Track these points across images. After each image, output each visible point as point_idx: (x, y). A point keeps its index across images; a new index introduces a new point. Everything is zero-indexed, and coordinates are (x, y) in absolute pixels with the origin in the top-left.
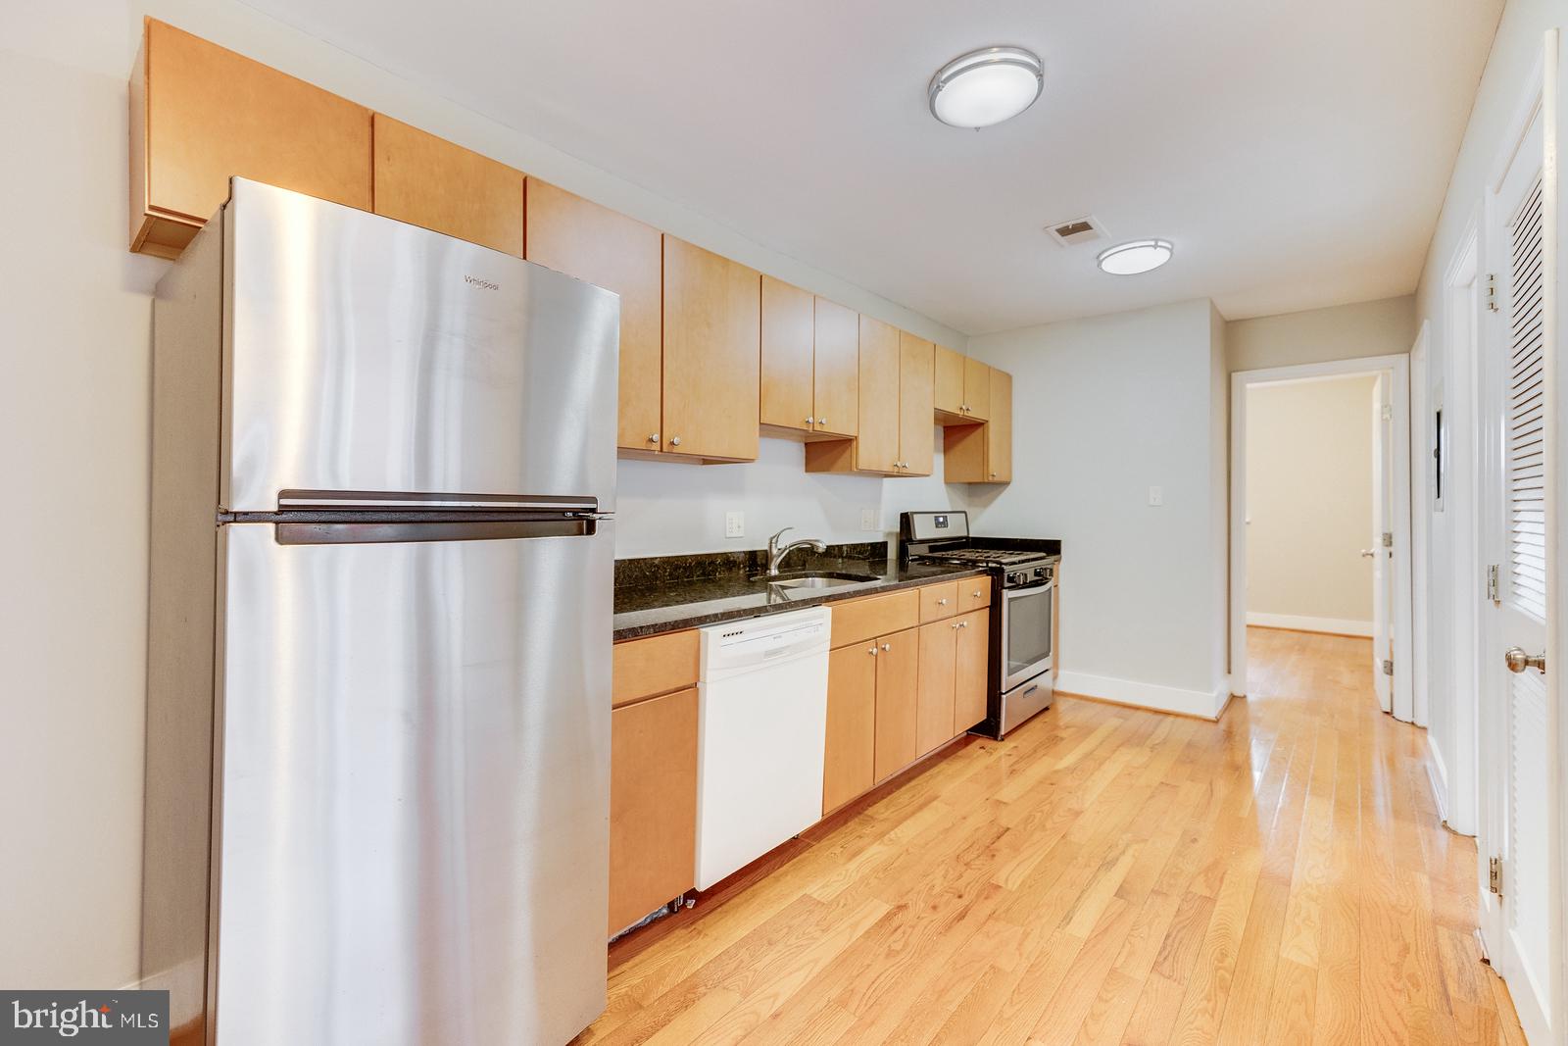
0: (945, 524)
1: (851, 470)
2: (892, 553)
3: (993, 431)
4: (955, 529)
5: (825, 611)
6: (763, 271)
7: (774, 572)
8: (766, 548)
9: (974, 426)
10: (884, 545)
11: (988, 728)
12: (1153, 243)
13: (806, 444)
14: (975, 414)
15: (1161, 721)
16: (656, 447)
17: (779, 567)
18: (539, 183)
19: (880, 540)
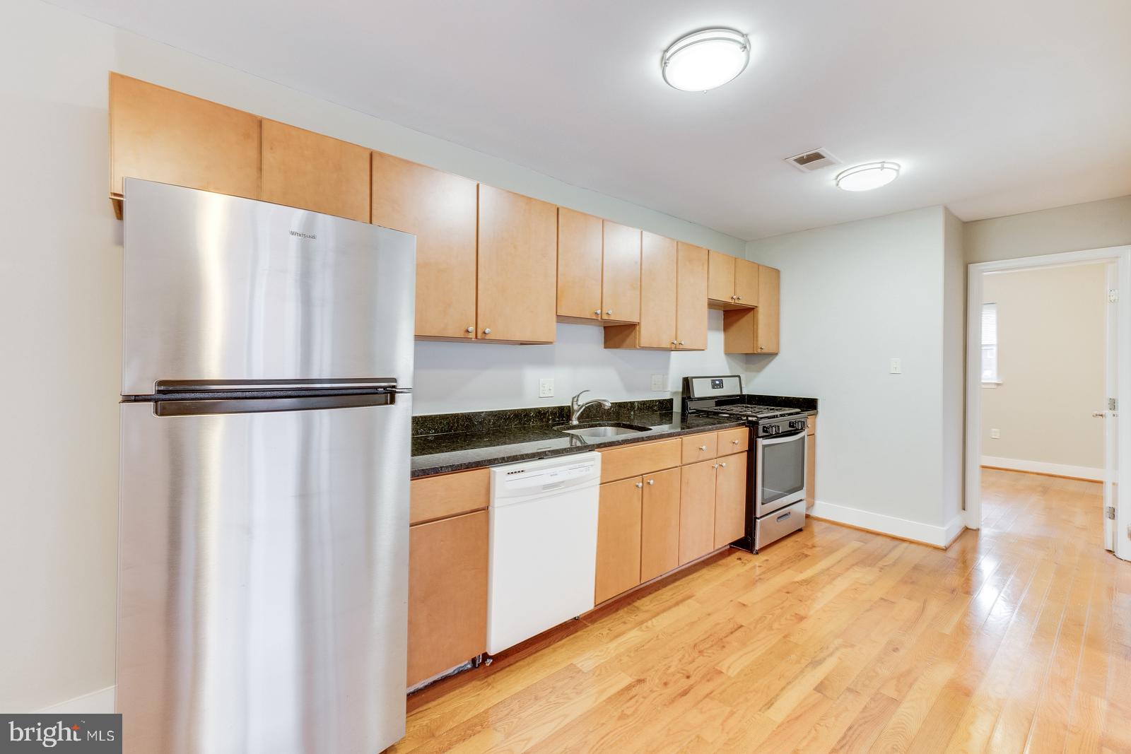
0: (721, 386)
1: (633, 347)
2: (677, 407)
3: (762, 316)
4: (730, 389)
5: (596, 454)
6: (559, 204)
7: (575, 422)
8: (570, 404)
9: (748, 310)
10: (671, 401)
11: (746, 544)
12: (879, 165)
13: (605, 327)
14: (745, 301)
15: (895, 546)
16: (472, 335)
17: (579, 419)
18: (382, 155)
19: (667, 397)
